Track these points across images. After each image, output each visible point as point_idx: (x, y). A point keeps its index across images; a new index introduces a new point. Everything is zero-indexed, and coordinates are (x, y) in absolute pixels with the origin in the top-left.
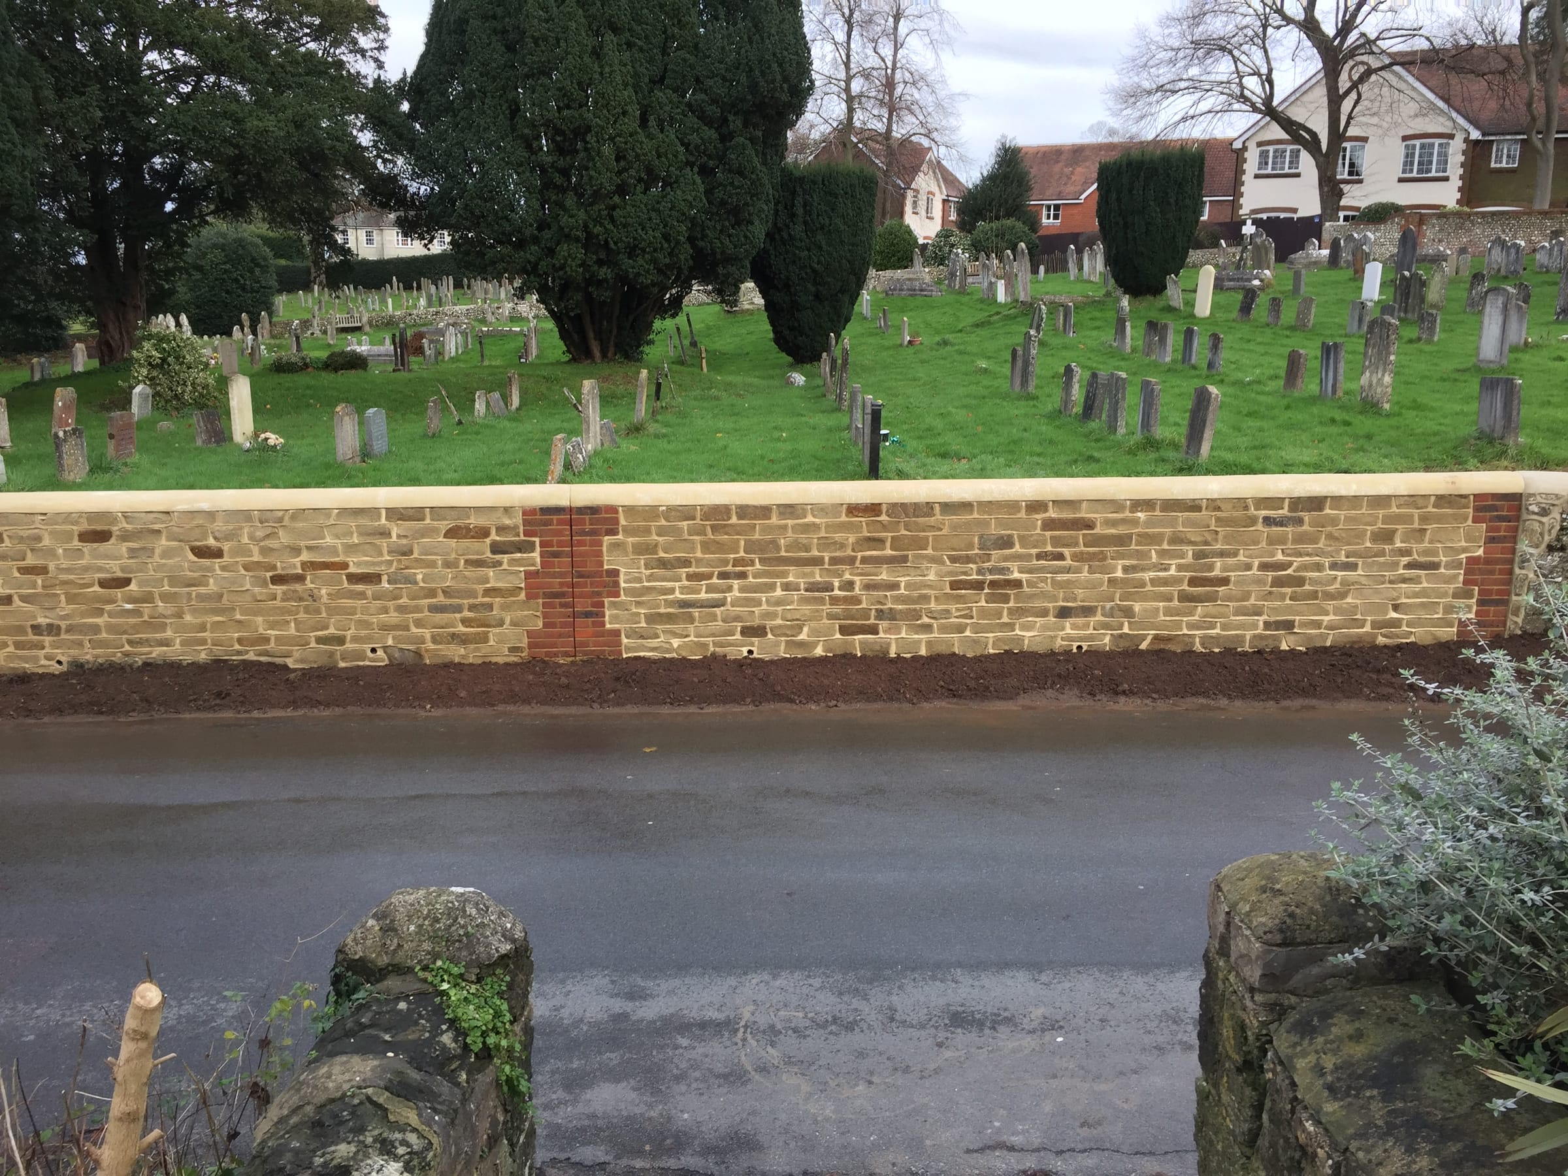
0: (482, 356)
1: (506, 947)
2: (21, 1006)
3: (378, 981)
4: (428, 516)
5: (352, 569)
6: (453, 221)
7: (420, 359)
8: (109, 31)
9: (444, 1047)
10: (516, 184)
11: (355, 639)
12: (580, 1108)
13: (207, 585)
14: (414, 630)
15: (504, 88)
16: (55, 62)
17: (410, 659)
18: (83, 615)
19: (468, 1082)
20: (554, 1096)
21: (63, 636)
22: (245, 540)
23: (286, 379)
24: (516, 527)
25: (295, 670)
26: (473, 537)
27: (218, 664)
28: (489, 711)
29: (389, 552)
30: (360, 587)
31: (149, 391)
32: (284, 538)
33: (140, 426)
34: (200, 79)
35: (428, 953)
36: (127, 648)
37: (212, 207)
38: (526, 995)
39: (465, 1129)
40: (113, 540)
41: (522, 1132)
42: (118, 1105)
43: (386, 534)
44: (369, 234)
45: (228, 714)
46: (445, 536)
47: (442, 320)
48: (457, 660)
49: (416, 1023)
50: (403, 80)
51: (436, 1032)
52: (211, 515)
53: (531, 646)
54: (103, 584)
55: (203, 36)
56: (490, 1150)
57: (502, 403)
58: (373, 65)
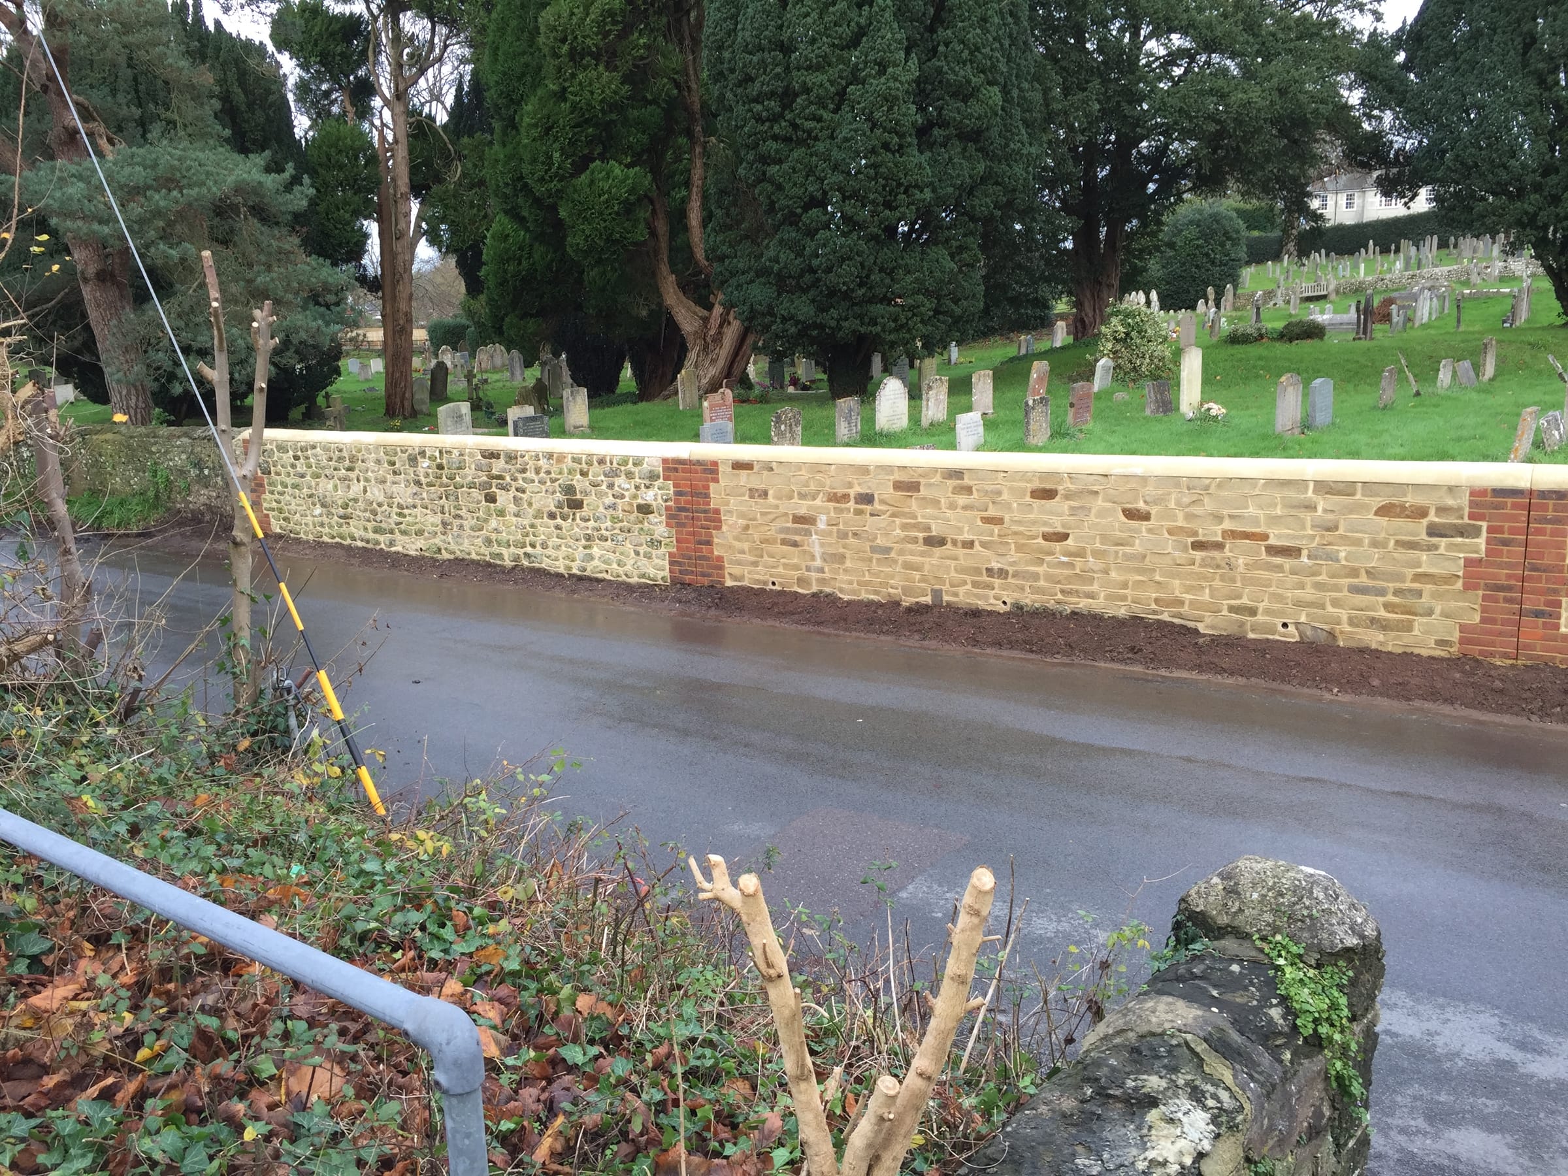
0: (1459, 321)
1: (1352, 941)
2: (935, 886)
3: (1217, 938)
4: (1359, 492)
5: (1272, 541)
6: (1440, 174)
7: (1386, 326)
8: (1115, 27)
9: (1271, 1020)
10: (1521, 127)
11: (1268, 612)
12: (1440, 1145)
13: (1133, 545)
14: (1330, 609)
15: (1519, 21)
16: (1064, 63)
17: (1323, 637)
18: (1028, 563)
19: (1292, 1062)
20: (1413, 1123)
21: (1010, 580)
22: (1172, 505)
23: (1239, 350)
24: (1460, 509)
25: (1205, 635)
26: (1408, 517)
27: (1136, 620)
28: (1404, 705)
29: (1313, 526)
30: (1278, 560)
31: (1111, 364)
32: (1209, 505)
33: (1098, 396)
34: (1192, 59)
35: (1269, 924)
36: (1060, 596)
37: (1190, 185)
38: (1372, 998)
39: (1282, 1107)
40: (1057, 498)
41: (1351, 1137)
42: (952, 966)
43: (1312, 507)
44: (1350, 197)
45: (1138, 669)
46: (1376, 514)
47: (1417, 283)
48: (1374, 646)
49: (1246, 989)
50: (1402, 29)
51: (1264, 1002)
52: (1144, 479)
53: (1462, 641)
54: (1046, 537)
55: (1199, 18)
56: (1310, 1139)
57: (1472, 374)
58: (1370, 17)
